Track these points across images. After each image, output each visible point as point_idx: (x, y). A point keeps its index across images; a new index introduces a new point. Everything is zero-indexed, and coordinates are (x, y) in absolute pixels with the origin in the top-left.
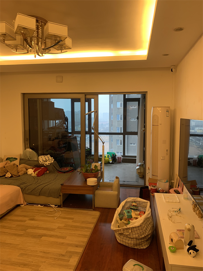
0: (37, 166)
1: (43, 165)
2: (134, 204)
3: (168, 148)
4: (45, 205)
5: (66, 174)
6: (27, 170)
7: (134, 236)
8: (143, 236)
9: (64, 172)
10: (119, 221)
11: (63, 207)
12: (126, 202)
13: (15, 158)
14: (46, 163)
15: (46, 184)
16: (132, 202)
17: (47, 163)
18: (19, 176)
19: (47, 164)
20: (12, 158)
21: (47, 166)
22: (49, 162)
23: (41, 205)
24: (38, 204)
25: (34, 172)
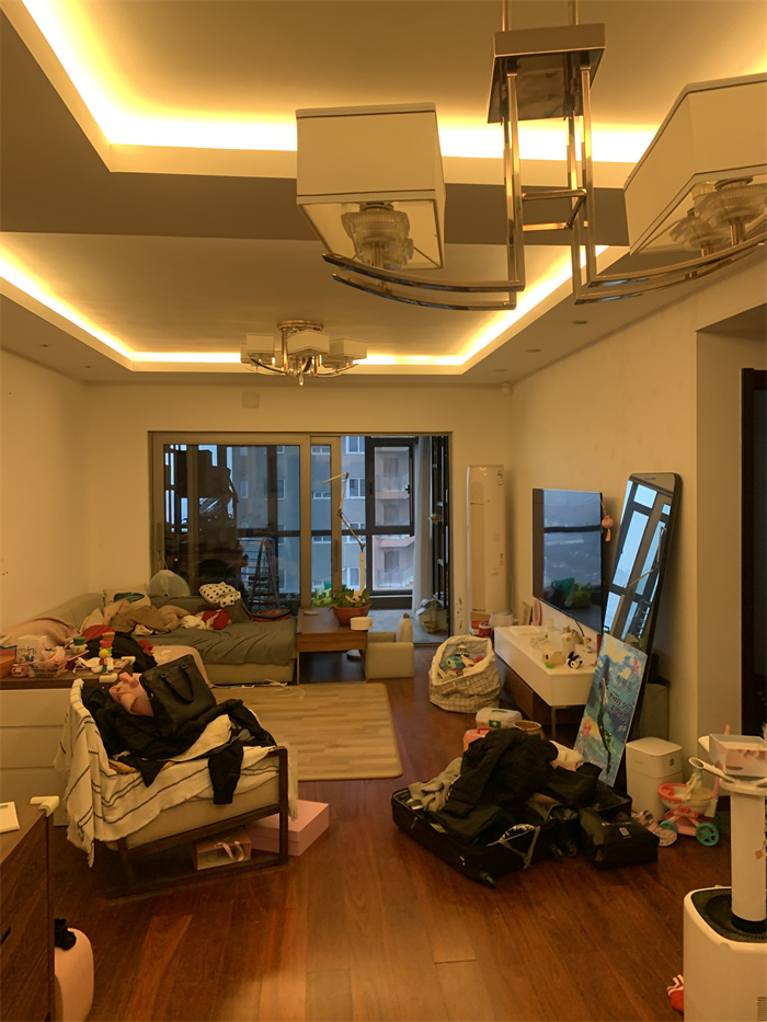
0: (207, 609)
1: (217, 606)
2: (462, 646)
3: (503, 551)
4: (258, 684)
5: (276, 623)
6: (180, 617)
7: (476, 691)
8: (489, 690)
9: (274, 619)
10: (443, 675)
11: (301, 683)
12: (448, 646)
13: (135, 594)
14: (222, 600)
15: (257, 638)
16: (458, 645)
17: (228, 600)
18: (170, 631)
19: (228, 603)
20: (129, 594)
21: (227, 607)
22: (232, 598)
23: (247, 684)
24: (240, 684)
25: (204, 619)
